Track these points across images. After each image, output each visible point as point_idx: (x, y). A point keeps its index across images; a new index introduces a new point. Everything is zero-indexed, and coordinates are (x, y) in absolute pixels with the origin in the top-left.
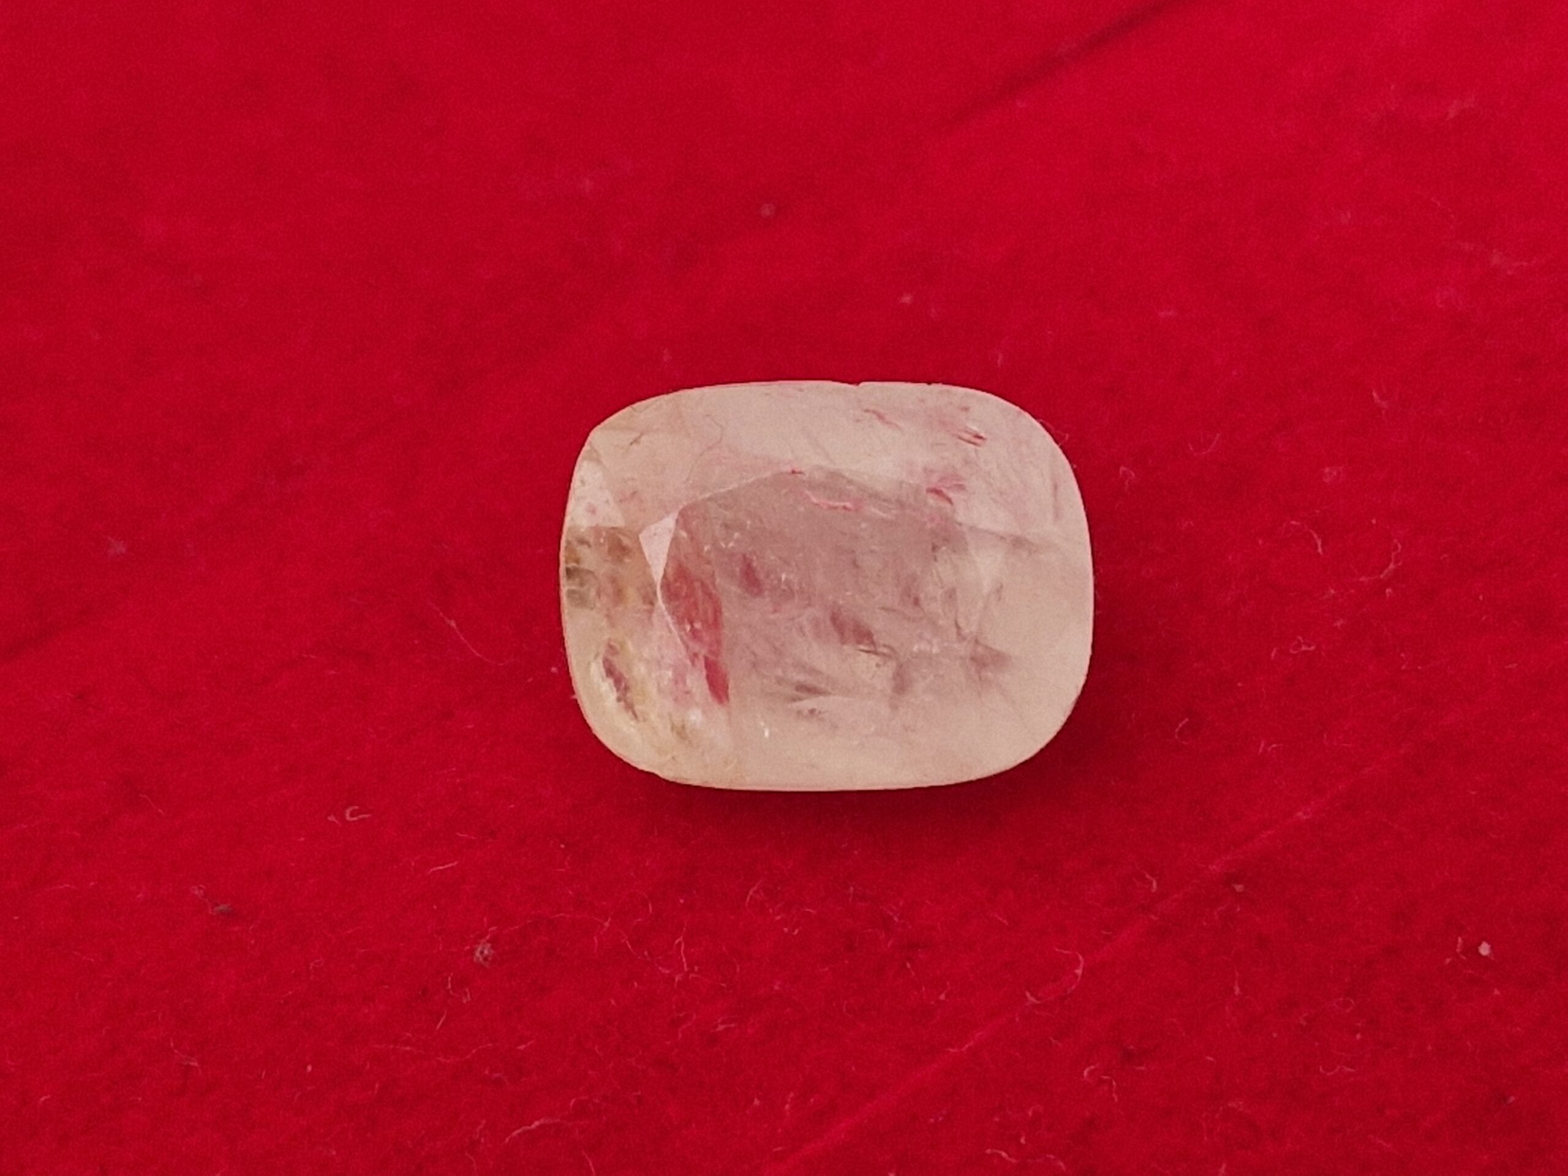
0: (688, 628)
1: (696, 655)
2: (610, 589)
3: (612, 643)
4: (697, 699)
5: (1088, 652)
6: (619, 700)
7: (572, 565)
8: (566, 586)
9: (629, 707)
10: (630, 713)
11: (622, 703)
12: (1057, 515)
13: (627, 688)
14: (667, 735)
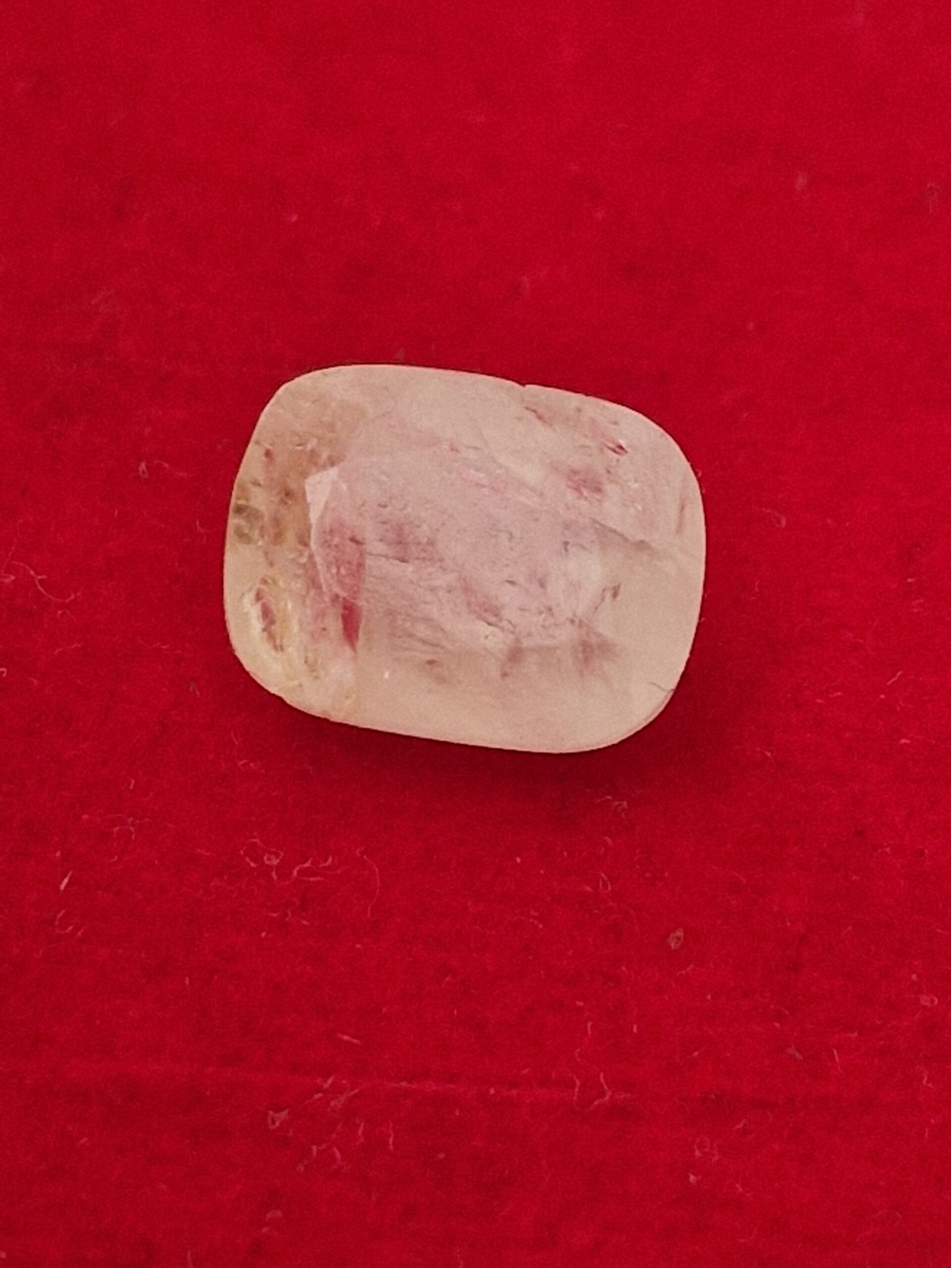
0: (334, 571)
1: (337, 596)
2: (272, 531)
3: (266, 578)
4: (332, 634)
5: (686, 655)
6: (264, 630)
7: (241, 502)
8: (233, 521)
9: (271, 637)
10: (272, 645)
11: (265, 633)
12: (680, 528)
13: (272, 622)
14: (300, 665)
